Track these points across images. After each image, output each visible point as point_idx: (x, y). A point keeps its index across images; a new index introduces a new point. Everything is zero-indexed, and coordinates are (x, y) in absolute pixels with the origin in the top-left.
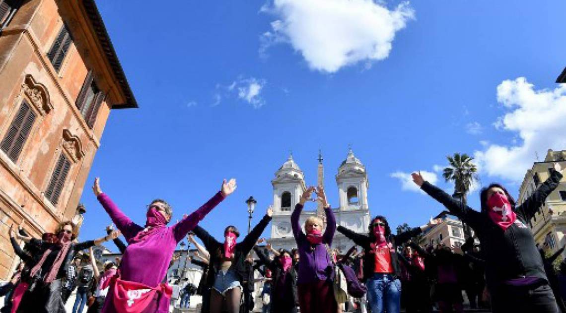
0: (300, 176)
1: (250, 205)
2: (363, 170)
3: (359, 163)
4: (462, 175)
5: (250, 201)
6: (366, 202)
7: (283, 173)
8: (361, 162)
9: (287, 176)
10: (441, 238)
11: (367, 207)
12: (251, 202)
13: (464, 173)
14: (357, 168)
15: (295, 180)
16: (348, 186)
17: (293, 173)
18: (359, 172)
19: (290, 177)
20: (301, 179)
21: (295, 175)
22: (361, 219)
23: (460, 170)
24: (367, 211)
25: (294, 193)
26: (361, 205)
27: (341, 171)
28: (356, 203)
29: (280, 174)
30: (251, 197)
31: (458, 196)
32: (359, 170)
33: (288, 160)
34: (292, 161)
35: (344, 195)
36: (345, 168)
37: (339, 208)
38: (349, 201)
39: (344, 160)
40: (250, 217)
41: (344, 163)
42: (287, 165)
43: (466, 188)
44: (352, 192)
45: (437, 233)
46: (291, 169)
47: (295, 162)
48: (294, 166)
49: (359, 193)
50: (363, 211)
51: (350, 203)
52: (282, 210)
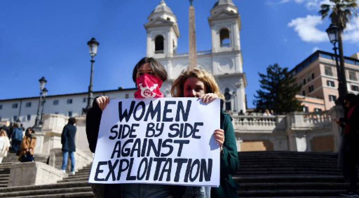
0: (173, 19)
1: (91, 47)
2: (235, 11)
3: (232, 4)
4: (340, 12)
5: (92, 42)
6: (238, 43)
7: (155, 17)
8: (234, 4)
9: (159, 19)
10: (313, 77)
11: (239, 49)
12: (93, 45)
13: (342, 9)
14: (229, 9)
15: (168, 23)
16: (220, 28)
17: (165, 17)
18: (232, 13)
19: (163, 20)
20: (173, 23)
21: (168, 19)
22: (233, 60)
23: (338, 6)
24: (238, 52)
25: (167, 36)
26: (233, 47)
27: (213, 13)
28: (228, 45)
29: (152, 18)
30: (93, 39)
31: (333, 31)
32: (232, 11)
33: (160, 4)
34: (164, 5)
35: (216, 37)
36: (218, 10)
37: (211, 51)
38: (221, 42)
39: (216, 2)
40: (93, 61)
41: (216, 4)
42: (159, 9)
43: (343, 25)
44: (224, 34)
45: (309, 72)
46: (163, 12)
47: (167, 5)
48: (166, 9)
49: (231, 35)
50: (235, 53)
51: (222, 45)
52: (156, 53)
